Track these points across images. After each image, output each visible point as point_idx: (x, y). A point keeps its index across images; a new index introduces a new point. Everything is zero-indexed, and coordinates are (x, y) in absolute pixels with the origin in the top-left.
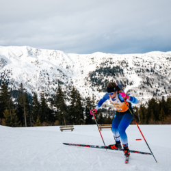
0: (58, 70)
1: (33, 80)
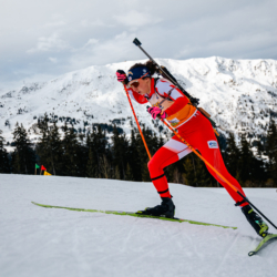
0: (269, 92)
1: (226, 111)
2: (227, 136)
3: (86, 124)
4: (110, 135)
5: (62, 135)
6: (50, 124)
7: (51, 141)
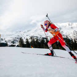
1: (71, 34)
2: (71, 39)
3: (40, 38)
4: (45, 40)
5: (35, 40)
6: (33, 38)
7: (33, 41)
